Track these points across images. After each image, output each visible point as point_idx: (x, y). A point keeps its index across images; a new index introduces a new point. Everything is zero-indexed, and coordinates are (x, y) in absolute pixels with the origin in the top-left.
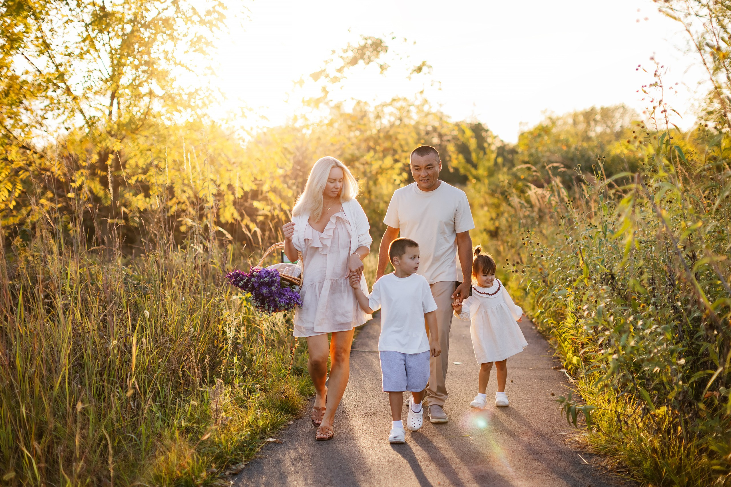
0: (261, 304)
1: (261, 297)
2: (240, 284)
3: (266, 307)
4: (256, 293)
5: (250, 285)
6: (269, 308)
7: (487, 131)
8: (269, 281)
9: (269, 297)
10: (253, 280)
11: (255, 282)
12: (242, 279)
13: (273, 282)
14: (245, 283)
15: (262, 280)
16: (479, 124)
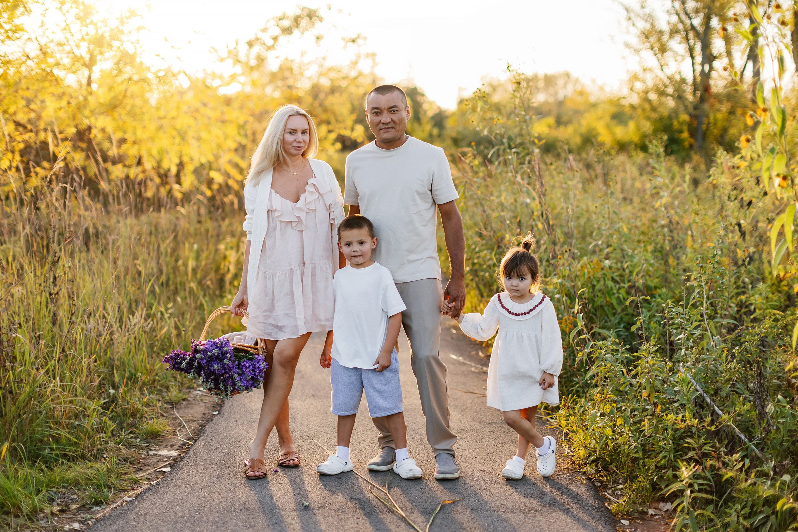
0: (215, 385)
1: (213, 377)
2: (182, 366)
3: (222, 388)
4: (205, 373)
5: (196, 364)
6: (226, 388)
7: (423, 95)
8: (218, 353)
9: (223, 375)
10: (198, 356)
11: (201, 359)
12: (184, 359)
13: (224, 354)
14: (188, 363)
15: (209, 354)
16: (415, 89)
